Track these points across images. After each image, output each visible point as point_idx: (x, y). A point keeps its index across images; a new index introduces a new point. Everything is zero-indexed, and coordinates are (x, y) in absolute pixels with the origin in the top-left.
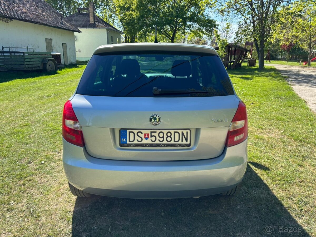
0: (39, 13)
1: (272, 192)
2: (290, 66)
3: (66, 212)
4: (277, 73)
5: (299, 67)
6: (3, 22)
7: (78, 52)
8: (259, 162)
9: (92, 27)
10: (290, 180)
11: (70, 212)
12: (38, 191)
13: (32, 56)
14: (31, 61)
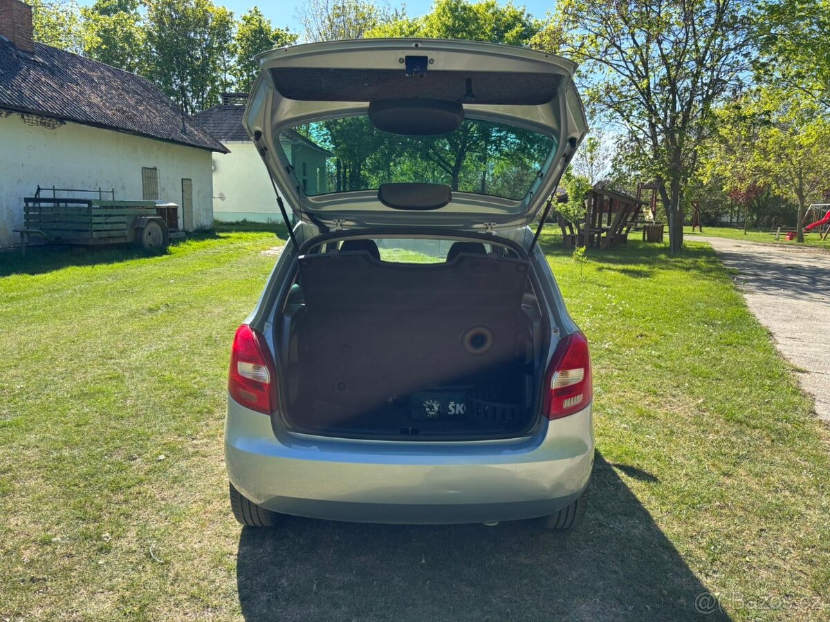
0: (129, 106)
1: (656, 525)
2: (750, 242)
3: (222, 556)
4: (714, 262)
5: (774, 245)
6: (43, 127)
7: (219, 199)
8: (638, 465)
10: (699, 503)
11: (230, 554)
12: (157, 514)
13: (110, 211)
14: (106, 223)
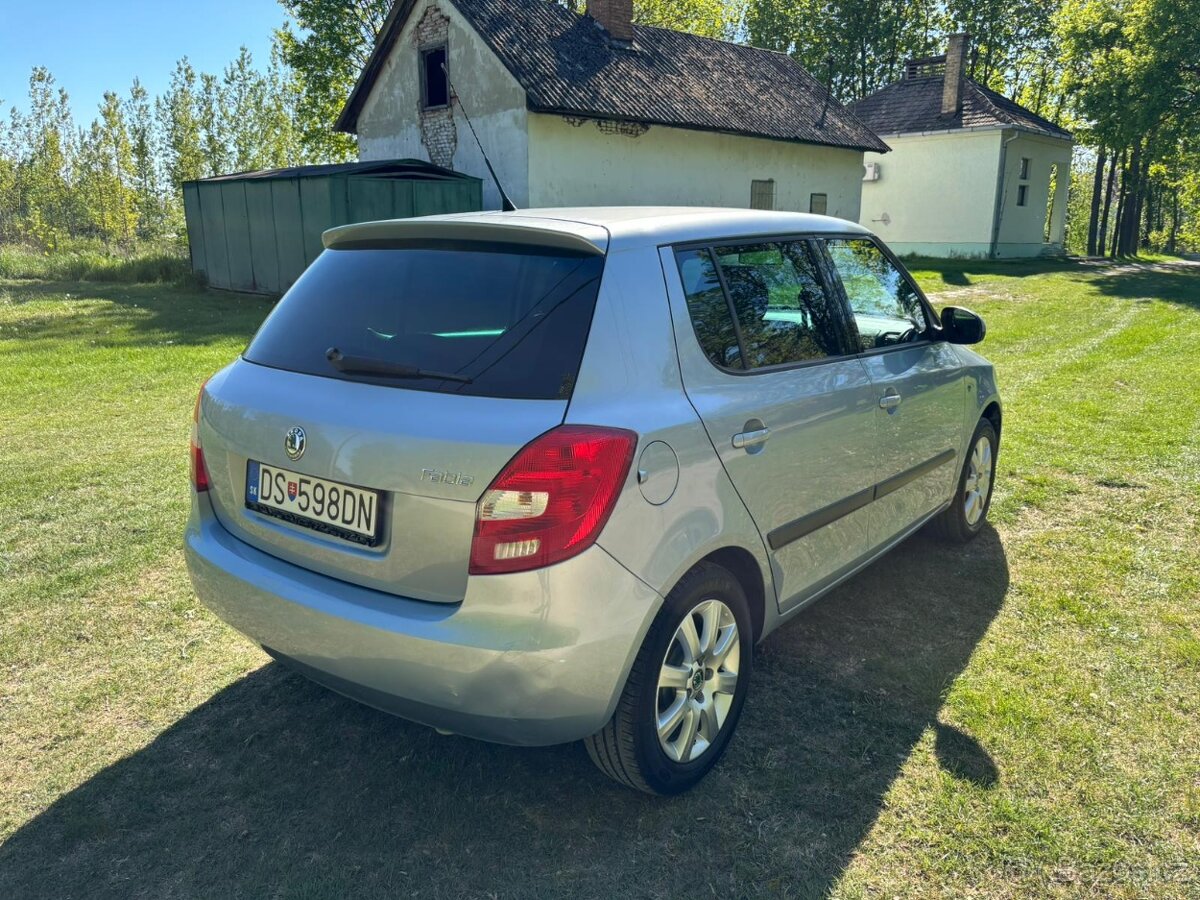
0: (746, 96)
7: (881, 223)
9: (943, 128)
